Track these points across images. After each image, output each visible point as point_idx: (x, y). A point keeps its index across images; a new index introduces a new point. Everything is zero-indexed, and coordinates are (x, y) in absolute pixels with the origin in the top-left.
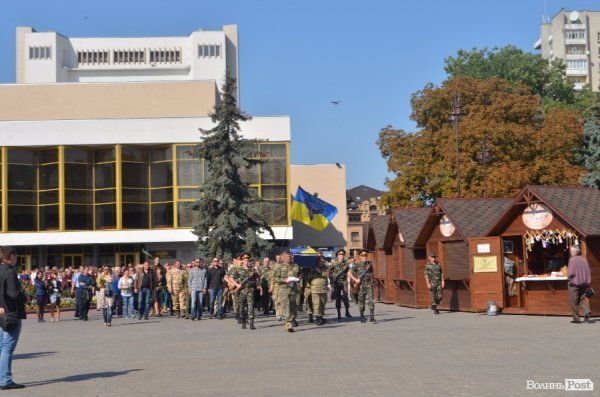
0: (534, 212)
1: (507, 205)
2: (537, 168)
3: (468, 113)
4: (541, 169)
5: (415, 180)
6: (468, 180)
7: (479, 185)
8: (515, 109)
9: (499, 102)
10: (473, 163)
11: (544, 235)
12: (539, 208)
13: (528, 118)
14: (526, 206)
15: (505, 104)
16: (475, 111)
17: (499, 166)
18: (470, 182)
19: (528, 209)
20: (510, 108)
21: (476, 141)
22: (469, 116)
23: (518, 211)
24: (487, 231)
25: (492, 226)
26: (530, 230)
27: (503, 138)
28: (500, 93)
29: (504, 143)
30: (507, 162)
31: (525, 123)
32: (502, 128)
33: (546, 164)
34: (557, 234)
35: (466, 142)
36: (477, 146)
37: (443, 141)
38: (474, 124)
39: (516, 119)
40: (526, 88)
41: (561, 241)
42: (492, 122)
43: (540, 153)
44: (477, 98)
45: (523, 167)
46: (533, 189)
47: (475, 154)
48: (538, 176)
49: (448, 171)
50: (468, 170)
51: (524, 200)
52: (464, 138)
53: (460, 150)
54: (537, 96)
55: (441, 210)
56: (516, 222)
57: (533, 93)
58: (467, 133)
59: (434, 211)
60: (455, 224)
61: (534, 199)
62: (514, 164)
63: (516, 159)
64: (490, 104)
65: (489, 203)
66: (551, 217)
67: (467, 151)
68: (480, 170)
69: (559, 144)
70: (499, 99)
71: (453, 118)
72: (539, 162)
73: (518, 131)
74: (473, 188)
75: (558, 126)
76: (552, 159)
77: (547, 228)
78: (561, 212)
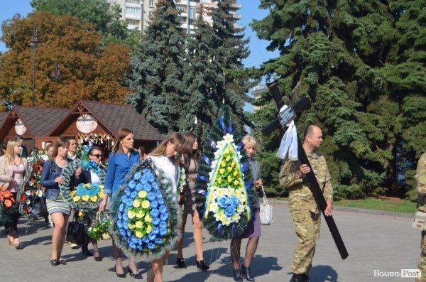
0: (85, 120)
1: (66, 114)
2: (96, 87)
3: (46, 40)
4: (99, 87)
6: (44, 91)
7: (51, 96)
8: (83, 41)
9: (71, 34)
10: (48, 80)
11: (91, 137)
12: (89, 117)
13: (92, 49)
14: (79, 115)
15: (75, 36)
16: (53, 39)
17: (68, 83)
18: (44, 95)
19: (81, 118)
20: (79, 39)
21: (51, 63)
22: (48, 42)
23: (73, 118)
24: (50, 132)
25: (54, 128)
26: (81, 133)
27: (72, 62)
28: (72, 28)
29: (74, 66)
30: (74, 81)
31: (90, 53)
32: (72, 54)
33: (103, 84)
34: (100, 137)
35: (44, 63)
36: (52, 67)
37: (26, 60)
38: (50, 49)
39: (83, 48)
40: (92, 26)
41: (102, 142)
42: (65, 49)
43: (99, 75)
44: (54, 29)
45: (86, 85)
46: (85, 104)
47: (49, 73)
48: (97, 93)
49: (29, 84)
50: (43, 84)
51: (78, 111)
52: (42, 60)
53: (39, 69)
54: (100, 32)
55: (16, 115)
56: (71, 127)
57: (97, 30)
58: (44, 57)
59: (11, 115)
60: (26, 126)
61: (85, 110)
62: (79, 82)
63: (82, 79)
64: (64, 35)
65: (54, 111)
66: (96, 124)
67: (43, 70)
68: (53, 85)
69: (113, 70)
70: (71, 32)
71: (32, 44)
72: (98, 83)
73: (84, 58)
74: (47, 98)
75: (114, 56)
76: (108, 81)
77: (93, 132)
78: (104, 121)
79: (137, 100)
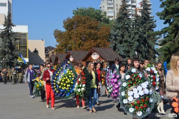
0: (95, 54)
1: (87, 53)
2: (98, 42)
4: (99, 42)
5: (64, 45)
6: (79, 45)
7: (82, 47)
9: (88, 23)
10: (81, 41)
11: (97, 61)
12: (96, 53)
13: (96, 28)
14: (92, 53)
15: (89, 24)
16: (82, 25)
17: (88, 41)
19: (93, 54)
20: (91, 25)
21: (81, 34)
22: (80, 27)
23: (90, 54)
24: (82, 60)
25: (84, 58)
26: (93, 59)
27: (89, 33)
28: (88, 21)
29: (90, 35)
30: (90, 40)
31: (95, 29)
32: (89, 31)
33: (101, 41)
34: (100, 61)
35: (79, 34)
36: (82, 36)
37: (72, 34)
38: (81, 29)
39: (92, 28)
40: (96, 19)
41: (101, 63)
42: (86, 29)
43: (99, 38)
44: (82, 22)
45: (94, 42)
46: (94, 49)
47: (81, 38)
48: (99, 44)
49: (73, 42)
50: (79, 42)
51: (92, 51)
52: (78, 33)
53: (77, 37)
54: (99, 22)
55: (70, 54)
56: (90, 57)
58: (79, 32)
59: (68, 54)
60: (73, 58)
61: (95, 51)
62: (92, 41)
63: (93, 40)
64: (86, 23)
65: (83, 52)
66: (99, 56)
67: (79, 37)
68: (83, 43)
69: (104, 35)
71: (74, 28)
72: (99, 41)
73: (93, 31)
74: (80, 47)
75: (104, 30)
76: (102, 40)
77: (98, 59)
78: (101, 55)
79: (113, 46)
